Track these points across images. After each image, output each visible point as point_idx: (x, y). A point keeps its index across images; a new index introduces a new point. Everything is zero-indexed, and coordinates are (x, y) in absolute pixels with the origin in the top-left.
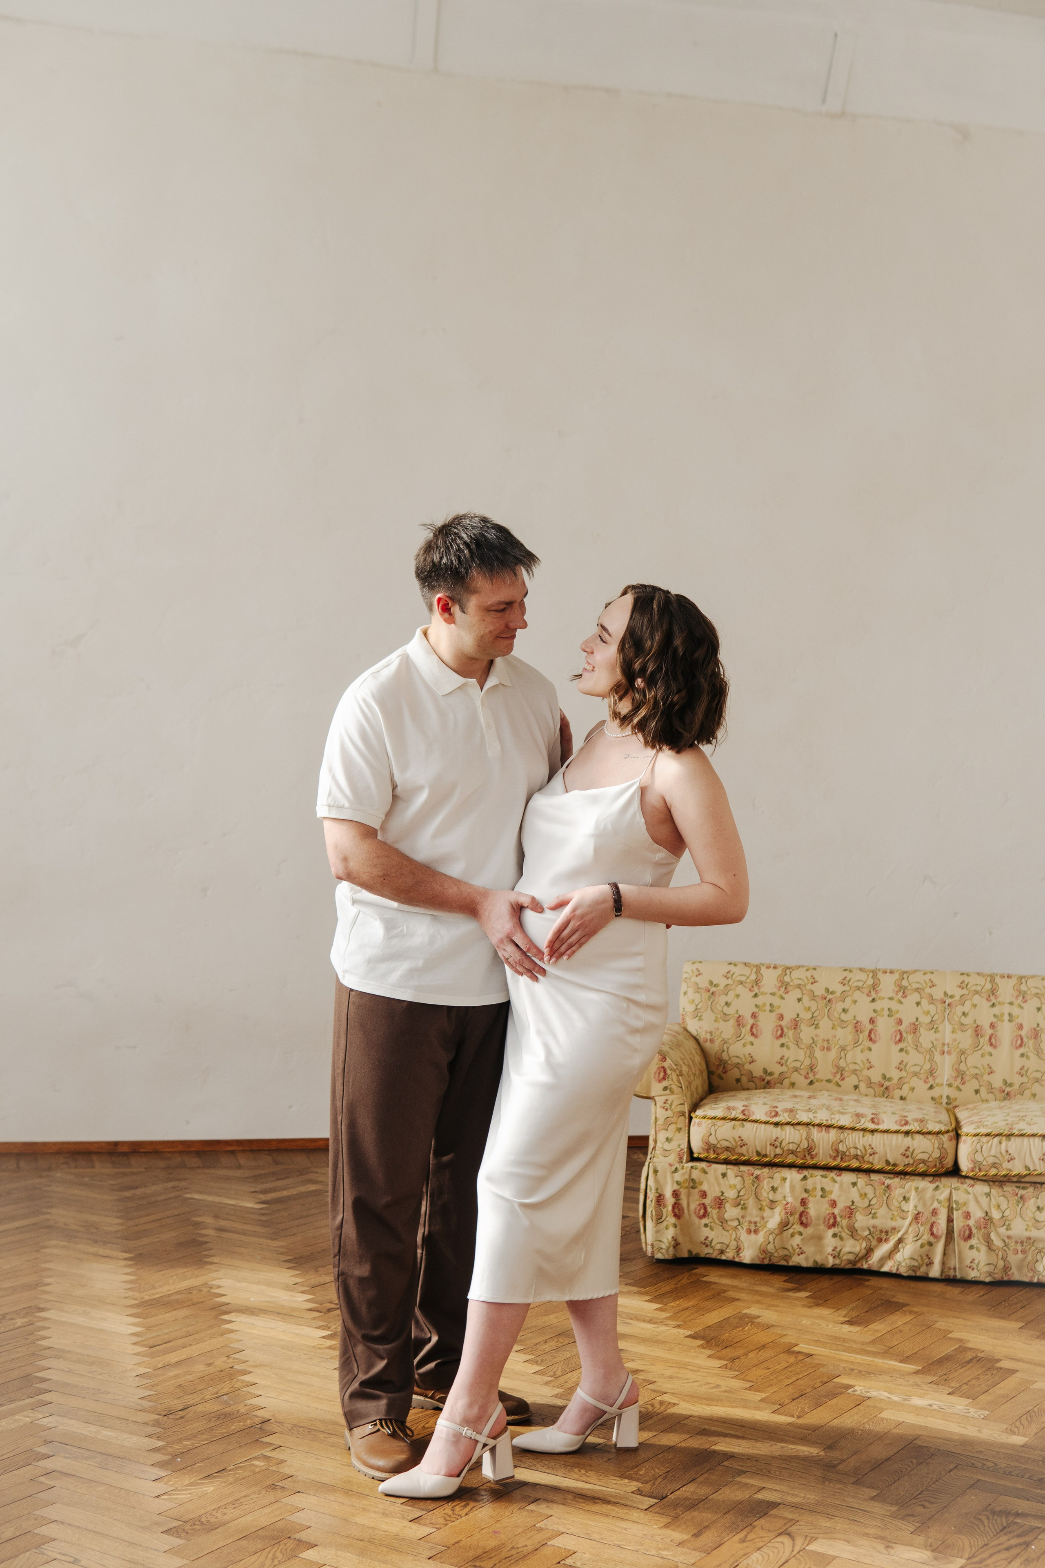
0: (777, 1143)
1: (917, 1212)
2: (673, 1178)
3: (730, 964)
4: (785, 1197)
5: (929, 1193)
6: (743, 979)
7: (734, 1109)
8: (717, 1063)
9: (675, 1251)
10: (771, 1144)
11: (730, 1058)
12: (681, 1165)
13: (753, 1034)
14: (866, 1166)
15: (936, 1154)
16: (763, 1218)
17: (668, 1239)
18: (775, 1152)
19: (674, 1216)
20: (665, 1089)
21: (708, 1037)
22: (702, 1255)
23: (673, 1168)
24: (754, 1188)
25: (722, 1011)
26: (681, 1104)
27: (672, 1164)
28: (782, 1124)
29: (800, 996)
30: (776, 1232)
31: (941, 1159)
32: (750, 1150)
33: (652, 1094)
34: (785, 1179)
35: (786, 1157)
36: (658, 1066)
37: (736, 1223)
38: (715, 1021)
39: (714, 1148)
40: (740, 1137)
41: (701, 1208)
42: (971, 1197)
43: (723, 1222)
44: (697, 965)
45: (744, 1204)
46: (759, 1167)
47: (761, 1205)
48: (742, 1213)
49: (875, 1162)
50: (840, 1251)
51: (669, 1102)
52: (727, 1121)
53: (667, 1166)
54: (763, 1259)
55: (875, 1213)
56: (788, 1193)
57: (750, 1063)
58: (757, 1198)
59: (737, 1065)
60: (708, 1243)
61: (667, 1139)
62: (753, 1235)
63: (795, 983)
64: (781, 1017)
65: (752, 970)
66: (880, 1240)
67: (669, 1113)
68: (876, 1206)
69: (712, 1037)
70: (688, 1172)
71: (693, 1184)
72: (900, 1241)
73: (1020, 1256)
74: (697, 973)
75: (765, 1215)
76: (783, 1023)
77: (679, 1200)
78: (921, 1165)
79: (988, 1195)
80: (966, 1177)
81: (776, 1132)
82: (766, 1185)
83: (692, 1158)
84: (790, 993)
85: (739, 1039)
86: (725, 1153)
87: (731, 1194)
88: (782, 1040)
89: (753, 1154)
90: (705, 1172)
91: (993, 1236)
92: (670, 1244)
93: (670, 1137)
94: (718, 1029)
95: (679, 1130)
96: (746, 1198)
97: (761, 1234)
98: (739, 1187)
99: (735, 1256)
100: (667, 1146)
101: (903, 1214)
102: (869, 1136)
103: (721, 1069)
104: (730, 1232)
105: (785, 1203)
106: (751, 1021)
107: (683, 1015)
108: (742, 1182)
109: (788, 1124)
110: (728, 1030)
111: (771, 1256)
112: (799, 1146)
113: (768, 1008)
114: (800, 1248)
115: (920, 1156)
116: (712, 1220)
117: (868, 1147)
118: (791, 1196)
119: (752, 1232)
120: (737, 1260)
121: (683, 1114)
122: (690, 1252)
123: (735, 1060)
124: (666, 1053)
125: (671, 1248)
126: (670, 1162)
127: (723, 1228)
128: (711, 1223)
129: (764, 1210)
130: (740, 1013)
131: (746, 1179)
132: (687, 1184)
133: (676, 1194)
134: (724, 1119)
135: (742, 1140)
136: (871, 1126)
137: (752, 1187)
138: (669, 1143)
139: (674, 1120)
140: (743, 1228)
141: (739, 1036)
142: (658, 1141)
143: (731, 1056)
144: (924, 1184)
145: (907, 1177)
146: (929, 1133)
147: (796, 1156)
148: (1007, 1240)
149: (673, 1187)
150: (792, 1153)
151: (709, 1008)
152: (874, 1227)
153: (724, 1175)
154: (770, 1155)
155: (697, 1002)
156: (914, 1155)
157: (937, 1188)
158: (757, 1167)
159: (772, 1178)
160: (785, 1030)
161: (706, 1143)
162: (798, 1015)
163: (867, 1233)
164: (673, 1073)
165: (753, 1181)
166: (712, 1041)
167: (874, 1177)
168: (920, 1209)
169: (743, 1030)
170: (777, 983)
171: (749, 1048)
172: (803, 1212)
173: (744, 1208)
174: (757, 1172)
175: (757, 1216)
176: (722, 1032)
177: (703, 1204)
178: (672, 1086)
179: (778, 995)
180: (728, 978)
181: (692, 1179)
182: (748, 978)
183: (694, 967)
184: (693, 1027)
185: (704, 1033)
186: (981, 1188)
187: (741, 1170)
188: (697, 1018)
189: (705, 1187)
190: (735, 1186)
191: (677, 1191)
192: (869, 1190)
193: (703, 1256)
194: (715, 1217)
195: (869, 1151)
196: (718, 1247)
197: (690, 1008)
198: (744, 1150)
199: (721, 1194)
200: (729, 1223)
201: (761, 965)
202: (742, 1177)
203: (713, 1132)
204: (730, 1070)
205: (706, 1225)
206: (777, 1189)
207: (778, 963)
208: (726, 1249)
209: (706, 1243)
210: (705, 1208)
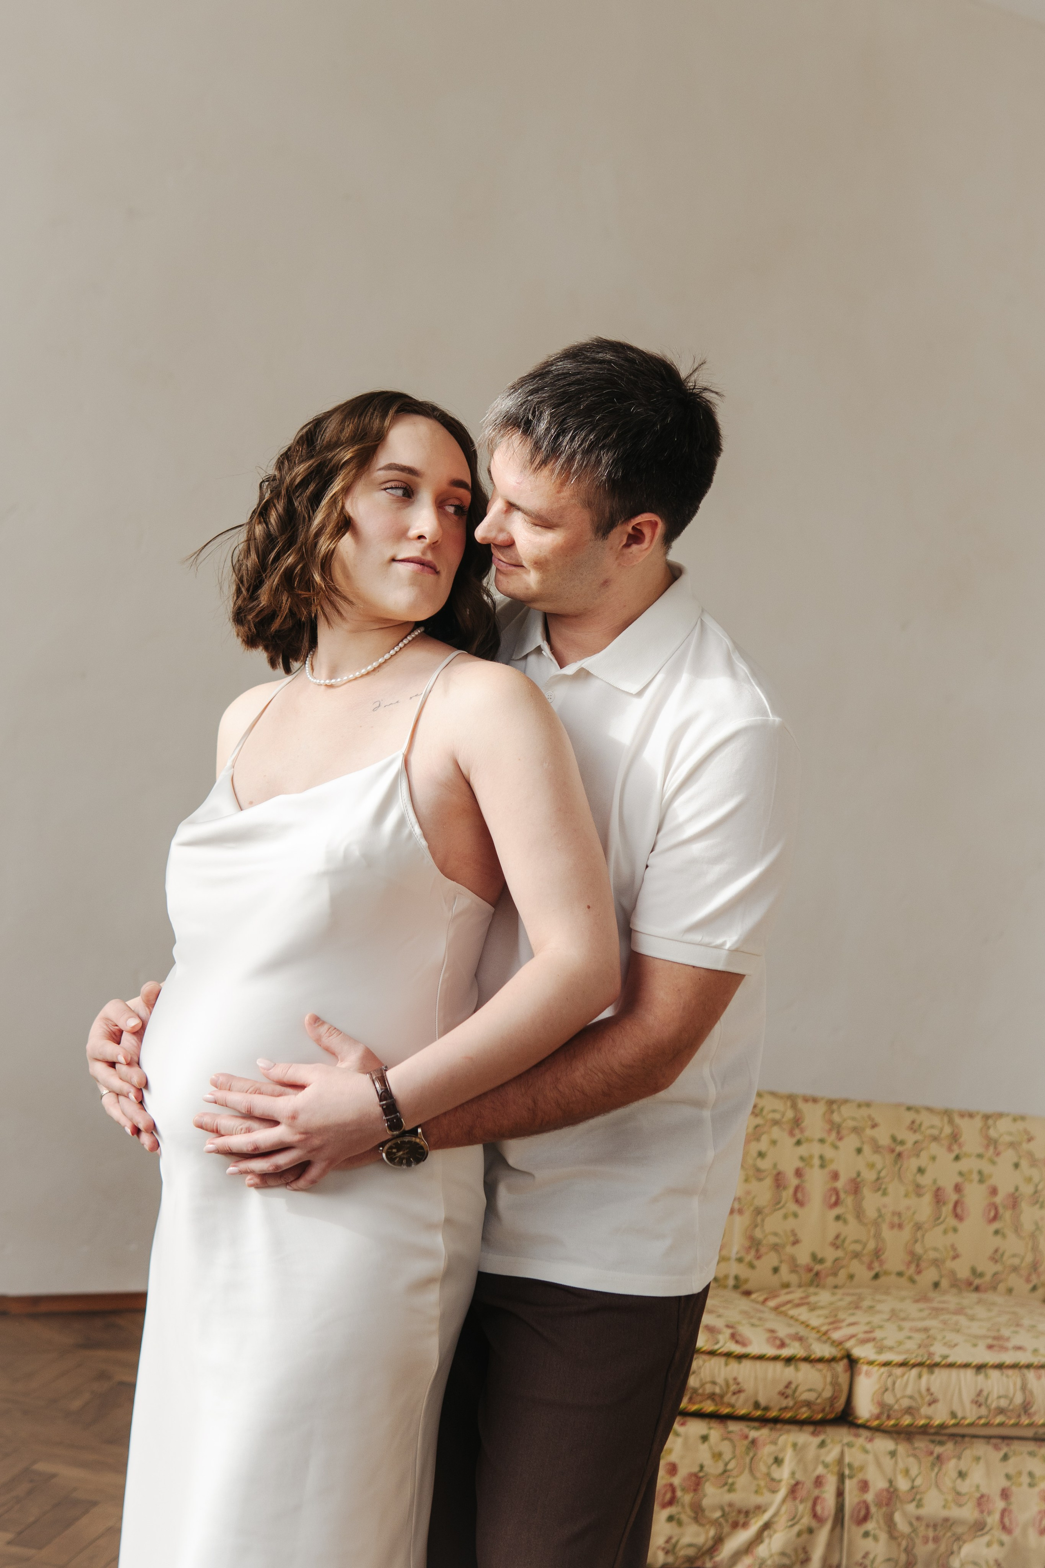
1: (793, 1482)
5: (812, 1452)
14: (726, 1411)
15: (828, 1394)
31: (833, 1399)
42: (870, 1458)
49: (739, 1403)
50: (677, 1542)
55: (733, 1484)
66: (735, 1525)
68: (735, 1473)
72: (767, 1526)
73: (931, 1546)
78: (804, 1409)
79: (893, 1454)
80: (864, 1426)
91: (898, 1517)
101: (773, 1485)
102: (734, 1365)
115: (806, 1396)
117: (731, 1382)
136: (737, 1349)
144: (804, 1437)
145: (779, 1426)
146: (821, 1360)
148: (915, 1523)
152: (731, 1505)
156: (797, 1394)
157: (822, 1444)
163: (718, 1514)
167: (734, 1427)
168: (799, 1476)
186: (883, 1444)
192: (726, 1448)
195: (733, 1388)
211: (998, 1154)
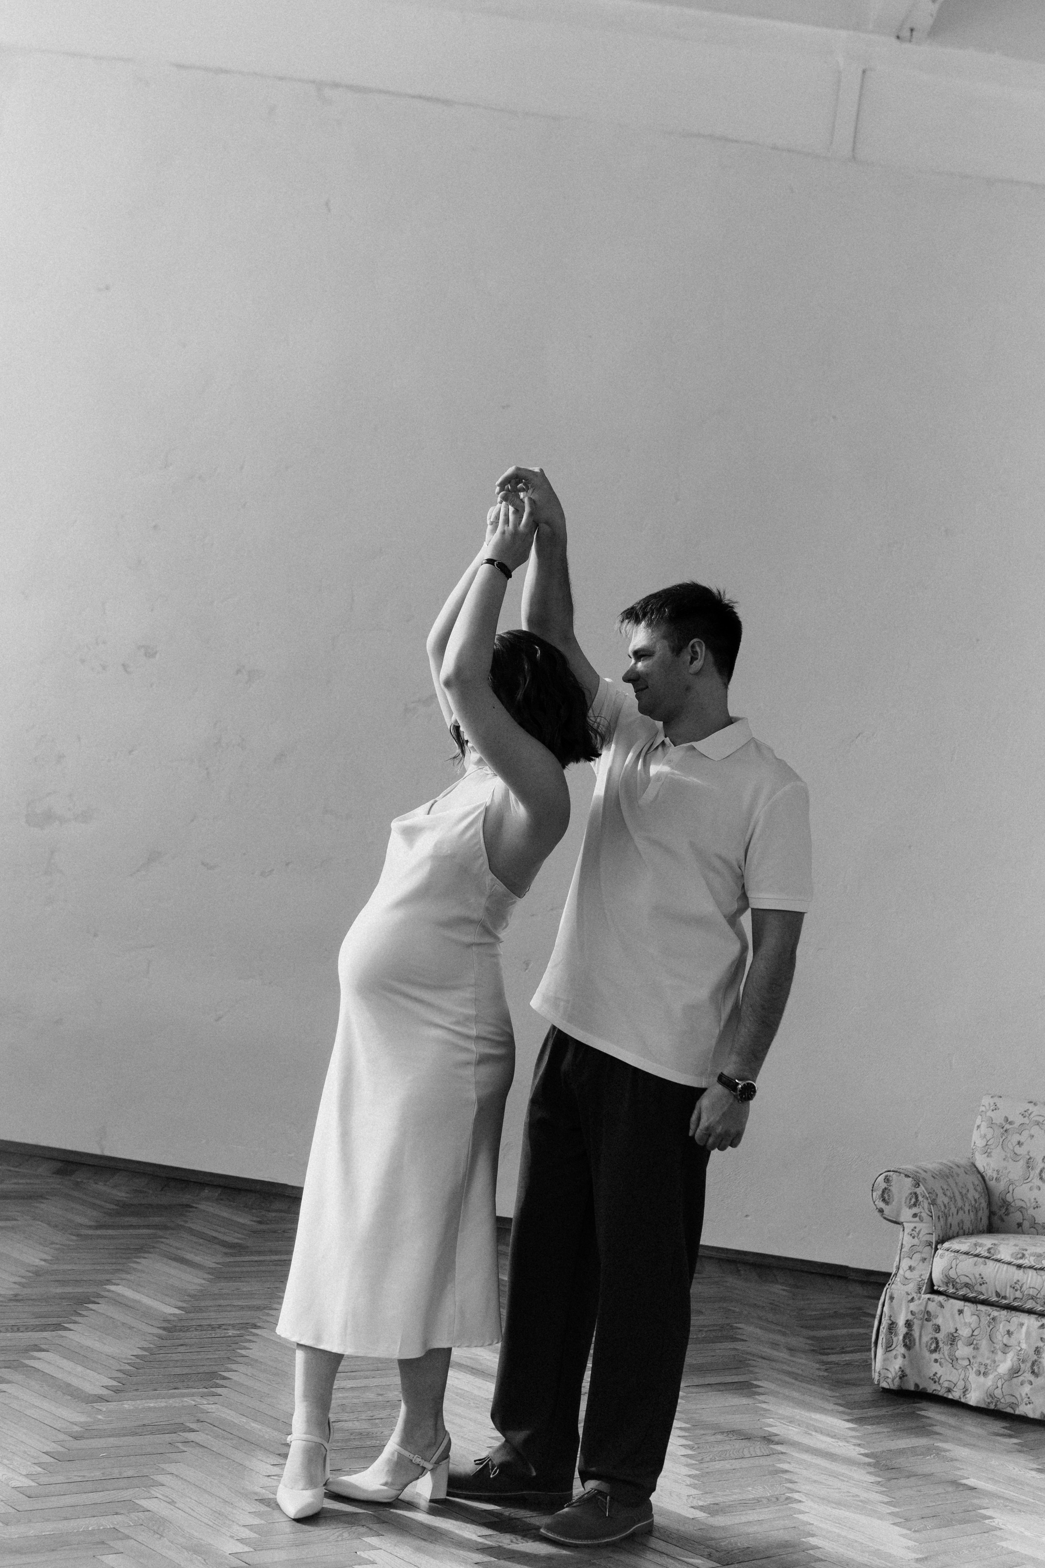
0: (1018, 1287)
2: (907, 1307)
3: (1029, 1102)
4: (1019, 1343)
7: (981, 1245)
8: (999, 1204)
9: (901, 1382)
10: (1011, 1286)
11: (1014, 1200)
12: (919, 1295)
16: (995, 1362)
17: (894, 1369)
18: (1014, 1294)
19: (904, 1346)
20: (915, 1215)
21: (995, 1175)
22: (930, 1391)
23: (910, 1297)
24: (989, 1330)
25: (1013, 1150)
26: (930, 1234)
27: (909, 1293)
28: (1025, 1267)
30: (1006, 1377)
32: (990, 1290)
33: (902, 1219)
34: (1022, 1325)
35: (1025, 1303)
36: (910, 1192)
38: (1004, 1159)
39: (953, 1282)
40: (980, 1275)
41: (933, 1342)
43: (954, 1360)
44: (995, 1100)
45: (977, 1344)
46: (998, 1309)
47: (994, 1347)
48: (975, 1353)
51: (917, 1230)
52: (970, 1257)
53: (904, 1293)
54: (988, 1403)
56: (1023, 1340)
57: (1034, 1208)
58: (990, 1340)
59: (1021, 1209)
60: (937, 1380)
61: (911, 1268)
62: (982, 1377)
67: (916, 1241)
69: (999, 1176)
70: (925, 1303)
71: (928, 1316)
74: (993, 1108)
75: (996, 1359)
77: (911, 1330)
81: (1019, 1274)
82: (1002, 1327)
83: (932, 1290)
85: (1027, 1181)
86: (964, 1289)
87: (965, 1332)
89: (992, 1293)
90: (942, 1306)
92: (896, 1374)
93: (913, 1265)
94: (1006, 1168)
95: (922, 1260)
96: (979, 1339)
97: (991, 1377)
98: (973, 1326)
99: (962, 1396)
100: (908, 1274)
103: (1002, 1210)
104: (960, 1371)
105: (1019, 1349)
106: (1041, 1165)
107: (972, 1149)
108: (977, 1321)
109: (1031, 1267)
110: (1016, 1170)
111: (997, 1401)
112: (1039, 1292)
114: (1029, 1398)
116: (943, 1356)
118: (1026, 1343)
119: (981, 1374)
120: (963, 1400)
122: (916, 1385)
123: (1019, 1203)
124: (921, 1180)
125: (897, 1379)
126: (907, 1291)
127: (953, 1366)
128: (941, 1358)
129: (997, 1353)
130: (1031, 1155)
131: (982, 1319)
132: (921, 1316)
133: (909, 1324)
134: (967, 1253)
135: (982, 1278)
137: (986, 1328)
138: (911, 1271)
139: (920, 1249)
140: (971, 1369)
141: (1025, 1179)
142: (901, 1268)
143: (1015, 1198)
147: (1036, 1302)
149: (906, 1316)
150: (1032, 1299)
151: (1000, 1146)
154: (1010, 1298)
155: (988, 1137)
158: (995, 1308)
159: (1009, 1322)
161: (946, 1276)
164: (925, 1201)
165: (990, 1322)
166: (997, 1179)
169: (1032, 1173)
171: (1035, 1193)
172: (1036, 1361)
173: (976, 1348)
174: (995, 1313)
175: (988, 1359)
176: (1008, 1172)
177: (936, 1339)
178: (921, 1214)
180: (1024, 1117)
181: (927, 1312)
183: (992, 1101)
184: (981, 1162)
185: (990, 1171)
187: (978, 1309)
188: (987, 1154)
189: (939, 1321)
190: (970, 1324)
191: (911, 1320)
194: (946, 1353)
196: (946, 1384)
197: (980, 1143)
198: (983, 1289)
199: (954, 1331)
200: (960, 1361)
202: (977, 1316)
203: (954, 1266)
204: (1013, 1213)
205: (936, 1361)
206: (1012, 1333)
208: (953, 1388)
209: (935, 1380)
210: (937, 1343)
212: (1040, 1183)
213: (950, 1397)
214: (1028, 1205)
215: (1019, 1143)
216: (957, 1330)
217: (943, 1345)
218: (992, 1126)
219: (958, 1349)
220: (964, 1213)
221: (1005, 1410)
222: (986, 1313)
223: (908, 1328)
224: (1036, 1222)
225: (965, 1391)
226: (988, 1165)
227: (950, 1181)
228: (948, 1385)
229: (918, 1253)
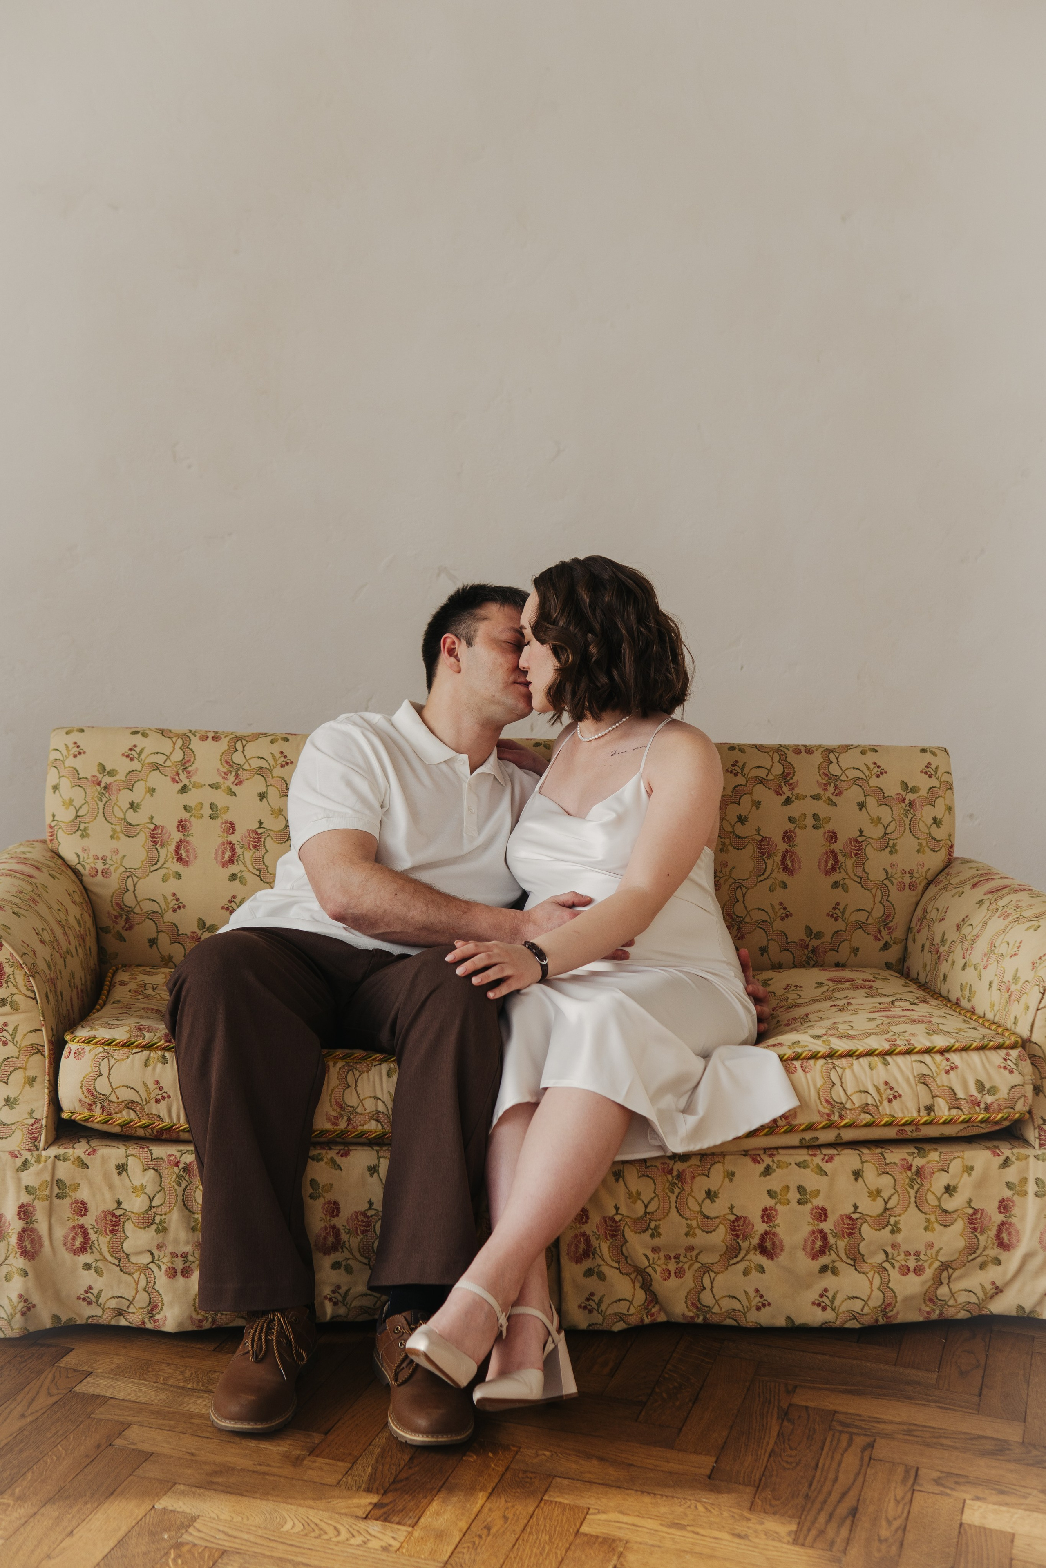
2: (19, 1180)
3: (136, 732)
6: (160, 759)
8: (115, 913)
9: (26, 1321)
11: (140, 903)
12: (35, 1153)
13: (180, 859)
17: (10, 1300)
19: (21, 1255)
20: (3, 1002)
21: (100, 866)
22: (81, 1320)
23: (19, 1162)
24: (180, 1190)
25: (125, 819)
26: (35, 1031)
27: (15, 1153)
29: (263, 789)
37: (147, 1258)
38: (112, 837)
39: (103, 1101)
41: (76, 1234)
43: (121, 1258)
44: (76, 736)
45: (162, 1222)
48: (159, 1238)
50: (348, 1292)
51: (10, 1028)
53: (6, 1157)
54: (200, 1321)
57: (174, 911)
58: (187, 1208)
59: (151, 916)
60: (93, 1299)
61: (8, 1101)
62: (180, 1280)
63: (253, 766)
64: (231, 827)
65: (174, 744)
67: (10, 1050)
69: (106, 866)
70: (50, 1167)
71: (61, 1189)
73: (675, 1279)
74: (75, 750)
76: (234, 838)
77: (32, 1222)
84: (246, 783)
85: (155, 867)
86: (125, 1112)
87: (136, 1204)
88: (233, 869)
90: (84, 1166)
91: (628, 1248)
92: (14, 1308)
93: (12, 1096)
94: (117, 852)
95: (31, 1081)
96: (165, 1211)
98: (150, 1190)
99: (146, 1320)
100: (7, 1116)
103: (122, 922)
104: (136, 1276)
106: (177, 836)
107: (51, 827)
108: (158, 1179)
110: (134, 852)
113: (207, 811)
116: (98, 1256)
119: (179, 1274)
120: (150, 1326)
121: (38, 1049)
122: (56, 1318)
123: (148, 906)
125: (18, 1316)
126: (11, 1149)
127: (121, 1270)
128: (97, 1261)
130: (156, 821)
131: (165, 1173)
132: (47, 1192)
133: (25, 1212)
137: (176, 1187)
138: (11, 1108)
139: (19, 1063)
140: (160, 1268)
141: (154, 863)
143: (139, 900)
148: (652, 1253)
149: (18, 1198)
151: (101, 815)
153: (122, 1169)
155: (77, 804)
160: (239, 851)
161: (91, 1093)
162: (261, 823)
164: (17, 972)
165: (179, 1177)
166: (105, 873)
169: (163, 852)
170: (220, 767)
171: (173, 885)
173: (162, 1229)
175: (187, 1243)
176: (124, 856)
177: (82, 1227)
178: (15, 997)
179: (223, 788)
180: (132, 759)
181: (58, 1181)
182: (168, 757)
183: (70, 739)
184: (70, 847)
185: (91, 860)
187: (154, 1156)
188: (79, 833)
189: (84, 1194)
190: (143, 1187)
191: (28, 1205)
193: (84, 1322)
194: (104, 1249)
196: (113, 1304)
197: (66, 815)
198: (162, 1108)
199: (115, 1206)
200: (133, 1259)
201: (189, 735)
202: (156, 1170)
203: (103, 1072)
204: (138, 924)
205: (87, 1266)
207: (220, 729)
208: (128, 1307)
209: (89, 1297)
210: (85, 1234)
211: (839, 794)
212: (178, 867)
213: (123, 1322)
214: (163, 905)
215: (132, 805)
216: (119, 1203)
217: (96, 1235)
218: (81, 782)
219: (127, 1237)
220: (72, 956)
221: (231, 1325)
222: (170, 1162)
223: (24, 1219)
224: (180, 933)
225: (152, 1310)
226: (84, 850)
227: (42, 908)
228: (117, 1303)
229: (19, 1070)
